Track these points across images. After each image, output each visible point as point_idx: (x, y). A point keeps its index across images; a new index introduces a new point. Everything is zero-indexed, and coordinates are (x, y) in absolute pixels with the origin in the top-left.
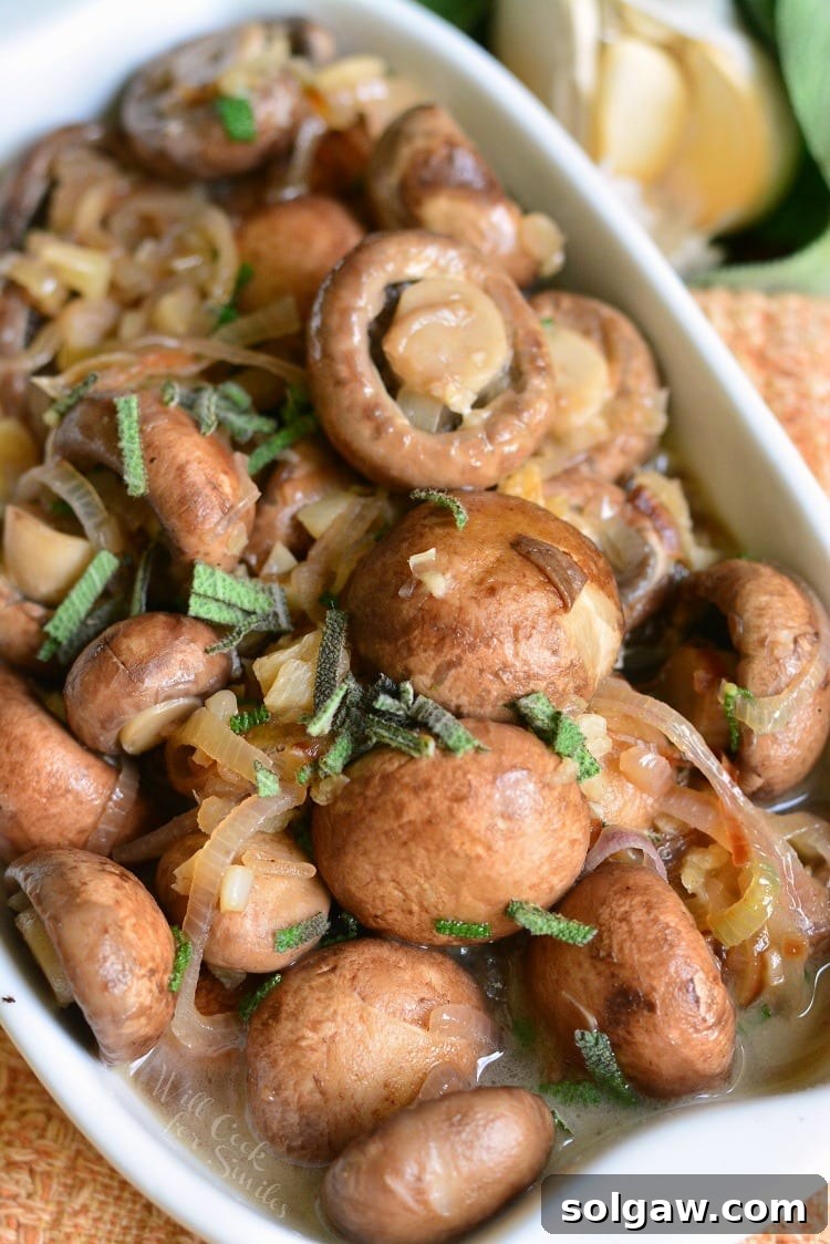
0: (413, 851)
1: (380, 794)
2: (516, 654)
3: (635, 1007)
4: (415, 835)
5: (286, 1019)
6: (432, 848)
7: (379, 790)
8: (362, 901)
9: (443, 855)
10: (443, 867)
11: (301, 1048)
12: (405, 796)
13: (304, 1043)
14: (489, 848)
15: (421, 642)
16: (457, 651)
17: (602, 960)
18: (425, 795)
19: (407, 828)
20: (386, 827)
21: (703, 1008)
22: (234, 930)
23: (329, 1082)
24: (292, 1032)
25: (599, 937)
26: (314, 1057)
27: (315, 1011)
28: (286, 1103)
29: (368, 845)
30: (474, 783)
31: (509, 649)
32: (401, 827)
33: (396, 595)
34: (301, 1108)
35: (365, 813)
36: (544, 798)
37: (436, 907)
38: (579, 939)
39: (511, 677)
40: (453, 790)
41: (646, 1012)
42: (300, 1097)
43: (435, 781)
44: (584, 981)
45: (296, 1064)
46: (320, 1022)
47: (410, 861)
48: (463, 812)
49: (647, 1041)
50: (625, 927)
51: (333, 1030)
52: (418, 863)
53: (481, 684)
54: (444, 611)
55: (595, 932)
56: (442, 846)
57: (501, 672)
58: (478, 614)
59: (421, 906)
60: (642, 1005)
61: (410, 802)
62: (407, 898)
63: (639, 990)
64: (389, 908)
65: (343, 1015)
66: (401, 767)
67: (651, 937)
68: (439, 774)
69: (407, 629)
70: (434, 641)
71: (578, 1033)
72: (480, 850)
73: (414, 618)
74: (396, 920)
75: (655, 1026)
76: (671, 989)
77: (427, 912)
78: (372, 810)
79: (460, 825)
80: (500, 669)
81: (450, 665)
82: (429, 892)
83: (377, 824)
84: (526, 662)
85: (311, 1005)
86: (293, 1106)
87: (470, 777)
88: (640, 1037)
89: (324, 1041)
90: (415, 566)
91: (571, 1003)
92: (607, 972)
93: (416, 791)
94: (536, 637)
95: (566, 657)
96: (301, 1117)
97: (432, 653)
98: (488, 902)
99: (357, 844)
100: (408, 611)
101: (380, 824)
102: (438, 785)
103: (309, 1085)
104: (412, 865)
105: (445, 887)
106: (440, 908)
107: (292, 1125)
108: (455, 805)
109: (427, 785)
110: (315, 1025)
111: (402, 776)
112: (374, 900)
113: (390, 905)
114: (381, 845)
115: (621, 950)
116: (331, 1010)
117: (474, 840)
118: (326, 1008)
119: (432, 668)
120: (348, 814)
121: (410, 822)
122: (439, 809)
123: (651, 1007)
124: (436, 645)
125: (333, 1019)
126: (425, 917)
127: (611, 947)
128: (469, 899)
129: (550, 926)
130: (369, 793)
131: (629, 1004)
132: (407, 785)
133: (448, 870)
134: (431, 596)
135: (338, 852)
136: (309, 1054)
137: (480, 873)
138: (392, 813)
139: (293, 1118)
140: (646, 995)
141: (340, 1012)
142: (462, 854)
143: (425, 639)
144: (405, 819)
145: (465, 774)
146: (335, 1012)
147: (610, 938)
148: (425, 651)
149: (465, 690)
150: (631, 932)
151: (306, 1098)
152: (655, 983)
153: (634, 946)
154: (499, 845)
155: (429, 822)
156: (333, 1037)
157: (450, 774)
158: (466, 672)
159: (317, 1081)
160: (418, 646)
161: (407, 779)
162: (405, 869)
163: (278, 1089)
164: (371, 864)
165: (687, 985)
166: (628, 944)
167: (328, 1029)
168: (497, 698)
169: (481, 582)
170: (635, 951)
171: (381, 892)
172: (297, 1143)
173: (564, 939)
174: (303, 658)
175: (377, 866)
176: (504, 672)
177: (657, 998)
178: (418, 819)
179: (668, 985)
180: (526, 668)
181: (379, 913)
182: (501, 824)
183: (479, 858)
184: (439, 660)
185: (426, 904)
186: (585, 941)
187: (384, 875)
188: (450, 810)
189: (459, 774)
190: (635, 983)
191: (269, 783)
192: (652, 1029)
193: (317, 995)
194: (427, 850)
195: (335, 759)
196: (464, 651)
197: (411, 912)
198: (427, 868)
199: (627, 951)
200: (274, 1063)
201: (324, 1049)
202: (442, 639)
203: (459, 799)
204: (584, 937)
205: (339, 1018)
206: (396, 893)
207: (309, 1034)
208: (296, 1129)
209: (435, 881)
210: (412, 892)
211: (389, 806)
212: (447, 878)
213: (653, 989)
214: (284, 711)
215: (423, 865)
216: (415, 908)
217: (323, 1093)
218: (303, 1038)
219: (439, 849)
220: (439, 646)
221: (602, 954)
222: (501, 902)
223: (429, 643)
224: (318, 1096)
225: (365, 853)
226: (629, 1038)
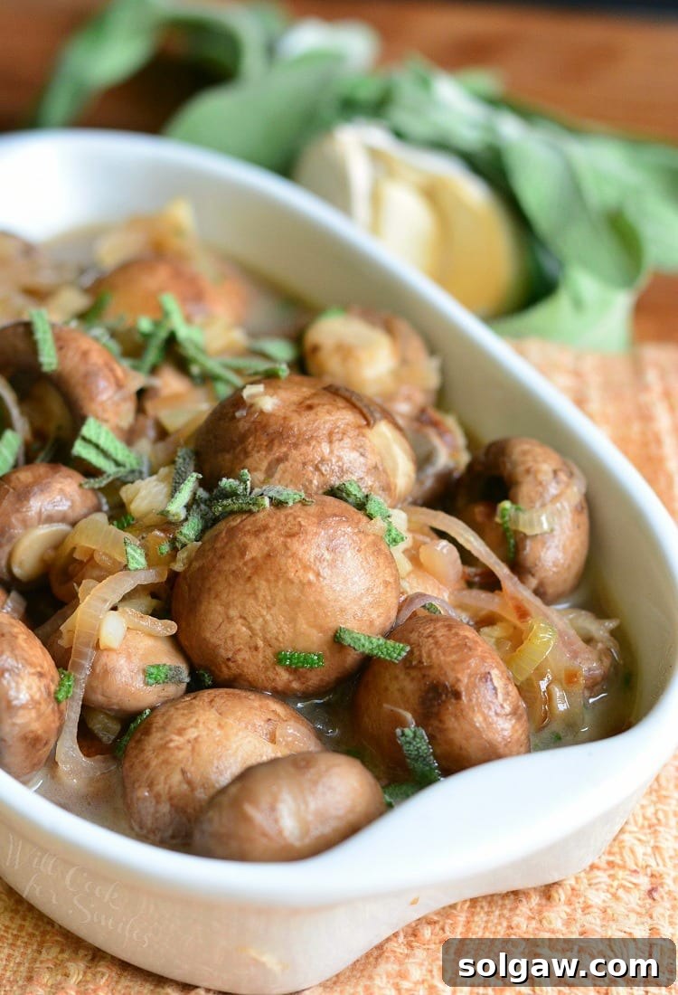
0: (257, 585)
1: (227, 543)
2: (331, 452)
3: (444, 697)
4: (257, 568)
5: (157, 731)
6: (272, 578)
7: (225, 540)
8: (217, 647)
9: (281, 583)
10: (281, 596)
11: (169, 748)
12: (247, 539)
13: (172, 745)
14: (318, 575)
15: (255, 446)
16: (284, 449)
17: (415, 667)
18: (263, 536)
19: (250, 565)
20: (234, 567)
21: (500, 696)
22: (110, 665)
23: (193, 773)
24: (161, 739)
25: (411, 653)
26: (181, 755)
27: (180, 722)
28: (158, 797)
29: (219, 588)
30: (303, 523)
31: (325, 448)
32: (245, 564)
33: (234, 418)
34: (171, 799)
35: (215, 561)
36: (361, 541)
37: (277, 639)
38: (395, 655)
39: (328, 469)
40: (286, 529)
41: (453, 701)
42: (170, 788)
43: (271, 525)
44: (402, 691)
45: (166, 762)
46: (185, 729)
47: (254, 594)
48: (295, 545)
49: (456, 725)
50: (431, 640)
51: (196, 735)
52: (260, 595)
53: (304, 474)
54: (272, 420)
55: (408, 649)
56: (280, 575)
57: (320, 465)
58: (300, 423)
59: (265, 640)
60: (449, 695)
61: (252, 543)
62: (253, 635)
63: (447, 683)
64: (238, 647)
65: (204, 723)
66: (242, 521)
67: (452, 644)
68: (274, 520)
69: (243, 438)
70: (265, 444)
71: (398, 731)
72: (311, 576)
73: (249, 430)
74: (244, 660)
75: (462, 710)
76: (473, 679)
77: (270, 646)
78: (222, 557)
79: (293, 555)
80: (319, 462)
81: (279, 460)
82: (271, 623)
83: (226, 567)
84: (340, 459)
85: (176, 718)
86: (164, 798)
87: (300, 519)
88: (451, 722)
89: (189, 741)
90: (248, 397)
91: (392, 711)
92: (420, 676)
93: (257, 533)
94: (347, 440)
95: (372, 459)
96: (172, 805)
97: (264, 453)
98: (321, 629)
99: (210, 589)
100: (243, 426)
101: (227, 567)
102: (275, 527)
103: (176, 778)
104: (256, 598)
105: (284, 616)
106: (280, 638)
107: (164, 815)
108: (289, 540)
109: (265, 528)
110: (181, 732)
111: (244, 526)
112: (225, 642)
113: (240, 644)
114: (230, 585)
115: (429, 656)
116: (194, 720)
117: (306, 568)
118: (190, 719)
119: (265, 465)
120: (201, 569)
121: (253, 559)
122: (275, 544)
123: (457, 695)
124: (267, 446)
125: (196, 725)
126: (269, 653)
127: (421, 656)
128: (305, 626)
129: (371, 642)
130: (218, 545)
131: (440, 695)
132: (249, 531)
133: (285, 597)
134: (262, 412)
135: (194, 604)
136: (176, 752)
137: (312, 599)
138: (238, 554)
139: (165, 808)
140: (452, 686)
141: (201, 720)
142: (296, 581)
143: (258, 443)
144: (248, 557)
145: (295, 518)
146: (197, 721)
147: (420, 651)
148: (258, 452)
149: (291, 481)
150: (436, 643)
151: (175, 789)
152: (459, 676)
153: (440, 651)
154: (326, 572)
155: (268, 556)
156: (196, 739)
157: (283, 518)
158: (291, 466)
159: (183, 772)
160: (253, 450)
161: (248, 527)
162: (251, 601)
163: (151, 785)
164: (222, 605)
165: (486, 677)
166: (435, 650)
167: (192, 734)
168: (318, 487)
169: (301, 403)
170: (441, 654)
171: (231, 632)
172: (170, 832)
173: (382, 656)
174: (161, 481)
175: (227, 606)
176: (322, 464)
177: (462, 689)
178: (259, 556)
179: (470, 676)
180: (340, 464)
181: (230, 656)
182: (327, 556)
183: (310, 583)
184: (270, 457)
185: (268, 636)
186: (400, 658)
187: (233, 613)
188: (285, 544)
189: (290, 518)
190: (442, 678)
191: (137, 556)
192: (460, 715)
193: (182, 711)
194: (268, 581)
195: (189, 530)
196: (289, 449)
197: (256, 648)
198: (269, 598)
199: (434, 656)
200: (147, 766)
201: (189, 747)
202: (271, 442)
203: (291, 535)
204: (399, 654)
205: (201, 725)
206: (244, 629)
207: (176, 737)
208: (167, 819)
209: (275, 610)
210: (257, 626)
211: (235, 550)
212: (286, 606)
213: (458, 680)
214: (146, 515)
215: (264, 597)
216: (260, 643)
217: (189, 783)
218: (171, 741)
219: (277, 578)
220: (269, 447)
221: (414, 663)
222: (330, 629)
223: (261, 445)
224: (185, 786)
225: (217, 596)
226: (440, 726)
